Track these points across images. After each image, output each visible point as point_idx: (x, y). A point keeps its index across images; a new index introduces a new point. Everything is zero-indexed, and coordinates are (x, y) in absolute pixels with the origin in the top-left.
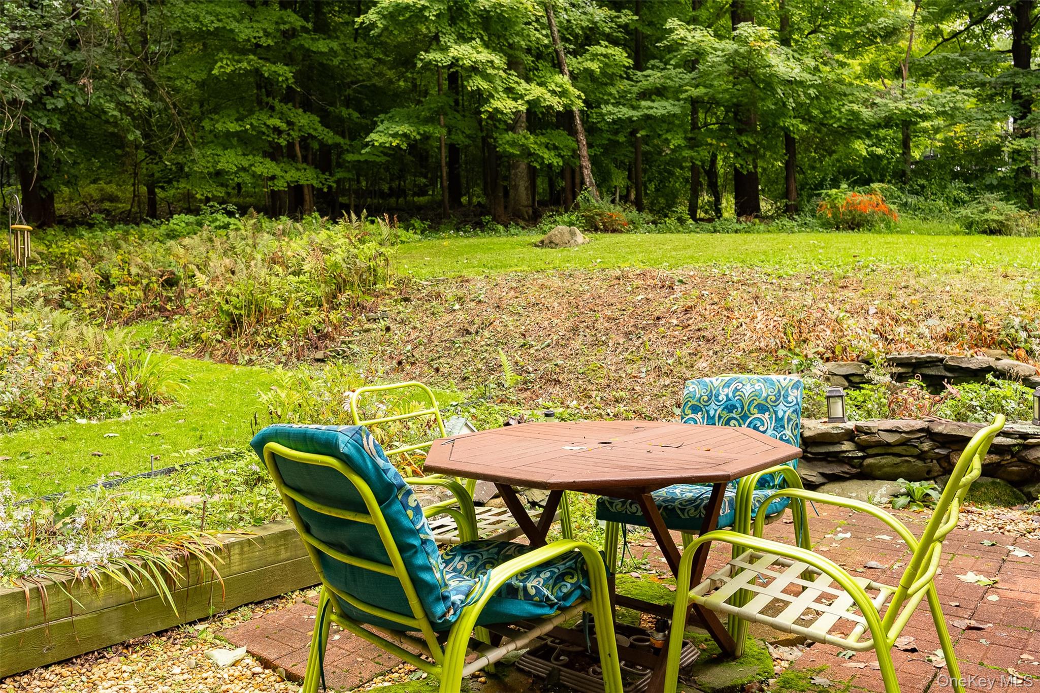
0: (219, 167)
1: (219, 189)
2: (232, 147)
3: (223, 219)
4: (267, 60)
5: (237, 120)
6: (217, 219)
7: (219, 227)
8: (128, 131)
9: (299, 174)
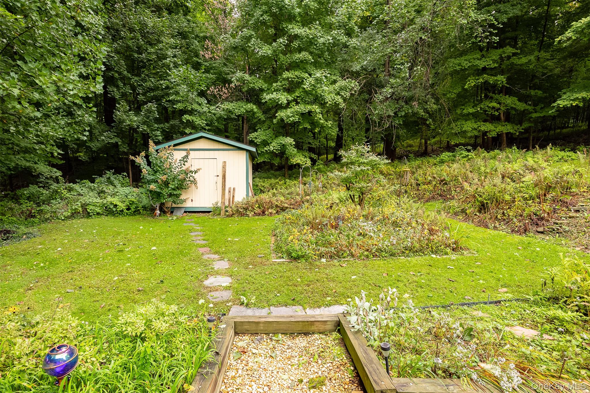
0: (463, 129)
1: (462, 139)
2: (469, 119)
3: (465, 153)
4: (492, 75)
5: (473, 107)
6: (462, 154)
7: (464, 157)
8: (427, 120)
9: (503, 127)
